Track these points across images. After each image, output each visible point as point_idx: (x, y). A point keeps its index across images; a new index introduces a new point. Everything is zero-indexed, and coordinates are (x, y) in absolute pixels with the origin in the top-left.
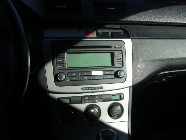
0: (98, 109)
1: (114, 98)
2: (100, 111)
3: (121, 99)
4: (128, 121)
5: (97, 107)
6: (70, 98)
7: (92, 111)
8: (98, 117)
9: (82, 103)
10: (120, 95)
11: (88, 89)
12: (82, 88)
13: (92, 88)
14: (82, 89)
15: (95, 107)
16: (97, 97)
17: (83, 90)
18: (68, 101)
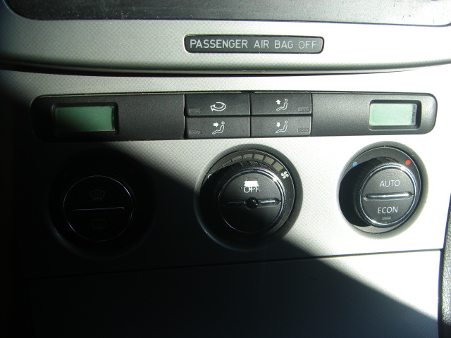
0: (285, 175)
1: (382, 115)
2: (294, 186)
3: (420, 125)
4: (443, 251)
5: (279, 167)
6: (112, 101)
7: (251, 185)
8: (282, 223)
9: (186, 137)
10: (419, 105)
11: (226, 44)
12: (187, 39)
13: (251, 38)
14: (191, 43)
15: (270, 161)
16: (281, 106)
17: (191, 50)
18: (101, 119)
